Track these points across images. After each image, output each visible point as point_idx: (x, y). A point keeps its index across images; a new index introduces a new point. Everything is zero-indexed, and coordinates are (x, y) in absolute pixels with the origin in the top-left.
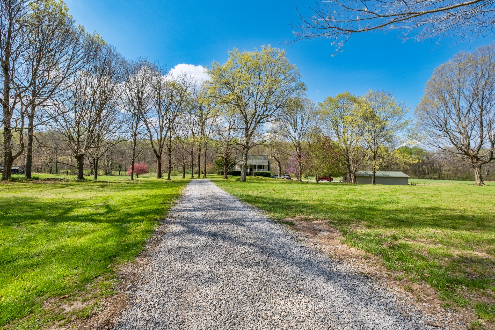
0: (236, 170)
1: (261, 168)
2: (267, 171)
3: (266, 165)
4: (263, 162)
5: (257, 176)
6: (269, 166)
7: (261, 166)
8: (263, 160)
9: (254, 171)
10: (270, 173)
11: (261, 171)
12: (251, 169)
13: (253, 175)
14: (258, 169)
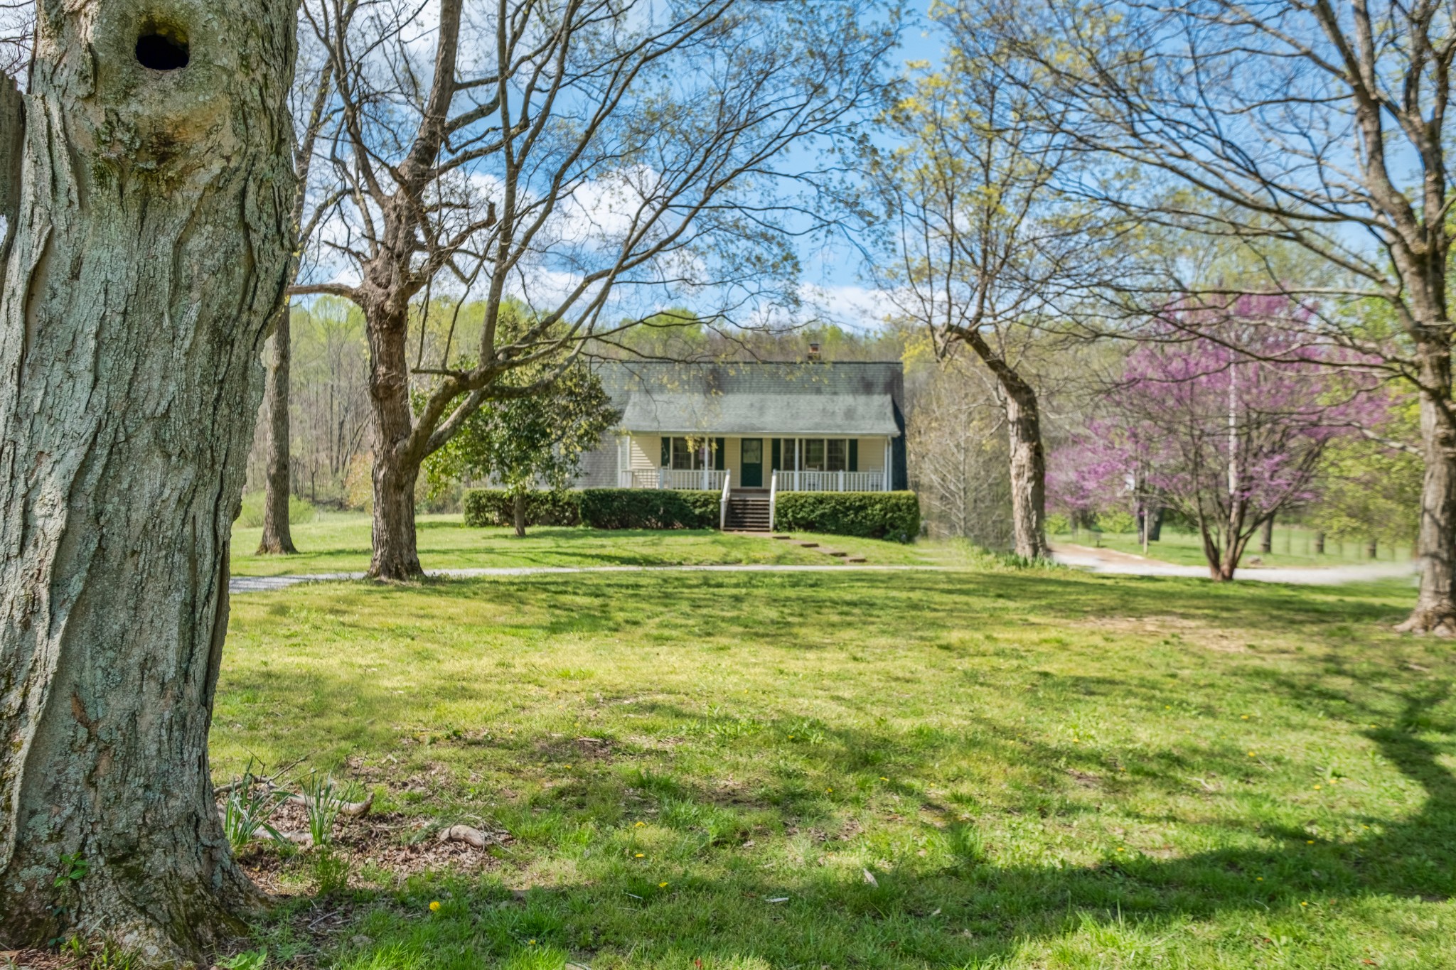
0: (624, 483)
1: (835, 465)
2: (886, 491)
3: (874, 440)
4: (850, 414)
5: (801, 536)
6: (899, 445)
7: (834, 444)
8: (846, 400)
9: (775, 490)
10: (914, 505)
11: (841, 485)
12: (751, 476)
13: (762, 526)
14: (813, 474)
